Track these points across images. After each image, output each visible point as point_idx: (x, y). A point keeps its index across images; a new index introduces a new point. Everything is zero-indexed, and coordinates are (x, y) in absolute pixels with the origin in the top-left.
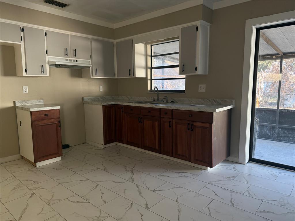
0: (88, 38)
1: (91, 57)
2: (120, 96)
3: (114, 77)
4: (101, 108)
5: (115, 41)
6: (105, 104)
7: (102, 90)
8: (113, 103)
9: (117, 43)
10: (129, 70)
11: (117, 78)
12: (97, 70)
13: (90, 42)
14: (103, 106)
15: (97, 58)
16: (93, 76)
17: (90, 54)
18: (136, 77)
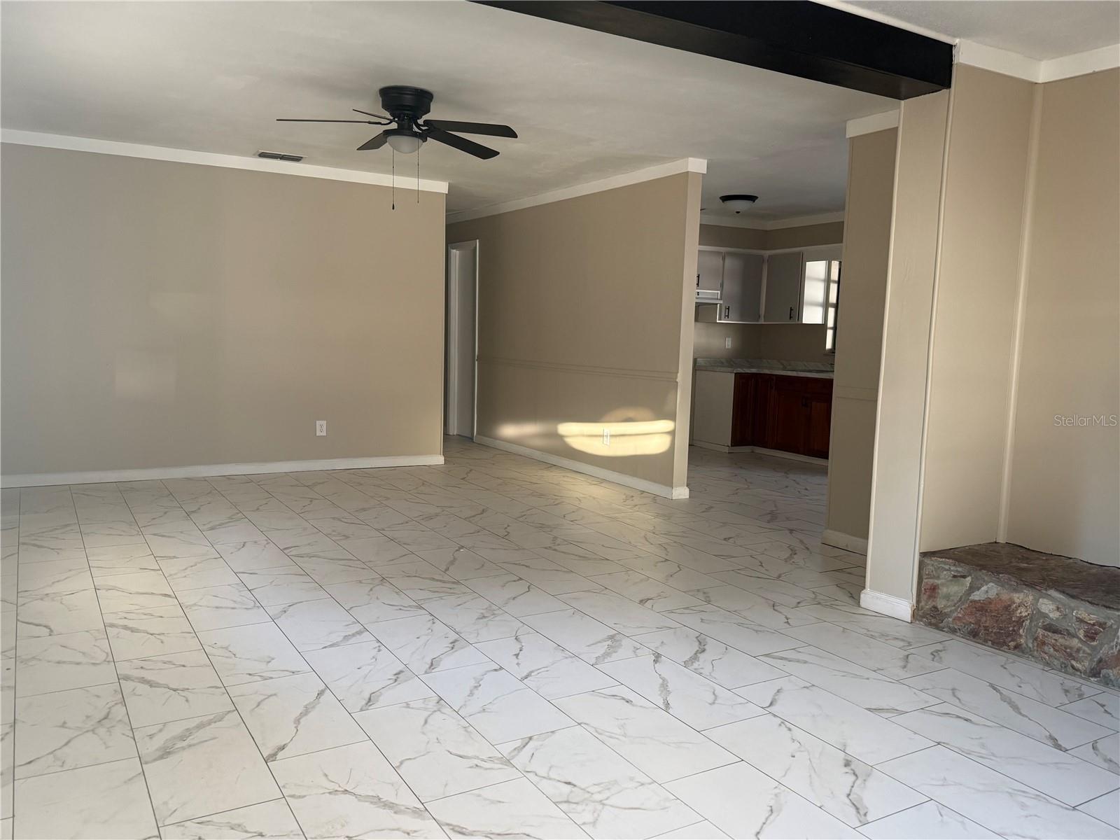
0: (718, 253)
1: (722, 285)
2: (764, 360)
3: (758, 321)
4: (731, 379)
5: (767, 253)
6: (740, 370)
7: (730, 347)
8: (754, 371)
9: (769, 256)
10: (791, 310)
11: (763, 323)
12: (728, 309)
13: (724, 259)
14: (735, 374)
15: (732, 287)
16: (720, 319)
17: (720, 281)
18: (804, 322)
